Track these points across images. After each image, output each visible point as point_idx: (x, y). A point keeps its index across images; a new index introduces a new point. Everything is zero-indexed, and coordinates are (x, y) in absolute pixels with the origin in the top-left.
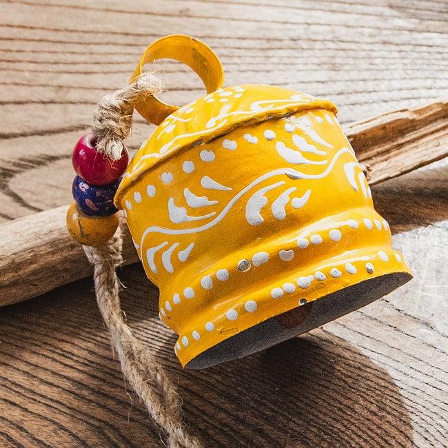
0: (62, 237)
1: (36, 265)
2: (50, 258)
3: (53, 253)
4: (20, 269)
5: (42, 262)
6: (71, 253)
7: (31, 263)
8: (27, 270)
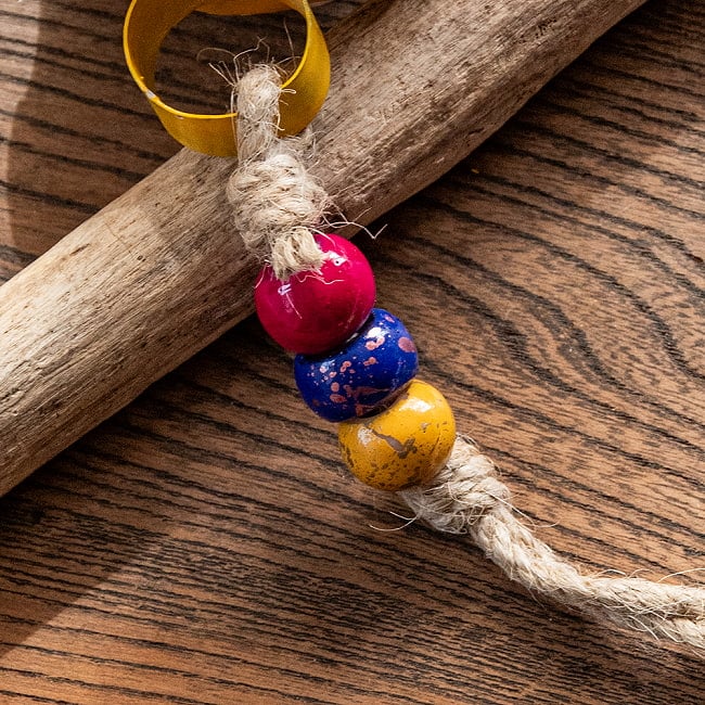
0: (516, 14)
1: (479, 92)
2: (504, 66)
3: (507, 54)
4: (448, 112)
5: (489, 80)
6: (542, 39)
7: (469, 91)
8: (463, 109)
